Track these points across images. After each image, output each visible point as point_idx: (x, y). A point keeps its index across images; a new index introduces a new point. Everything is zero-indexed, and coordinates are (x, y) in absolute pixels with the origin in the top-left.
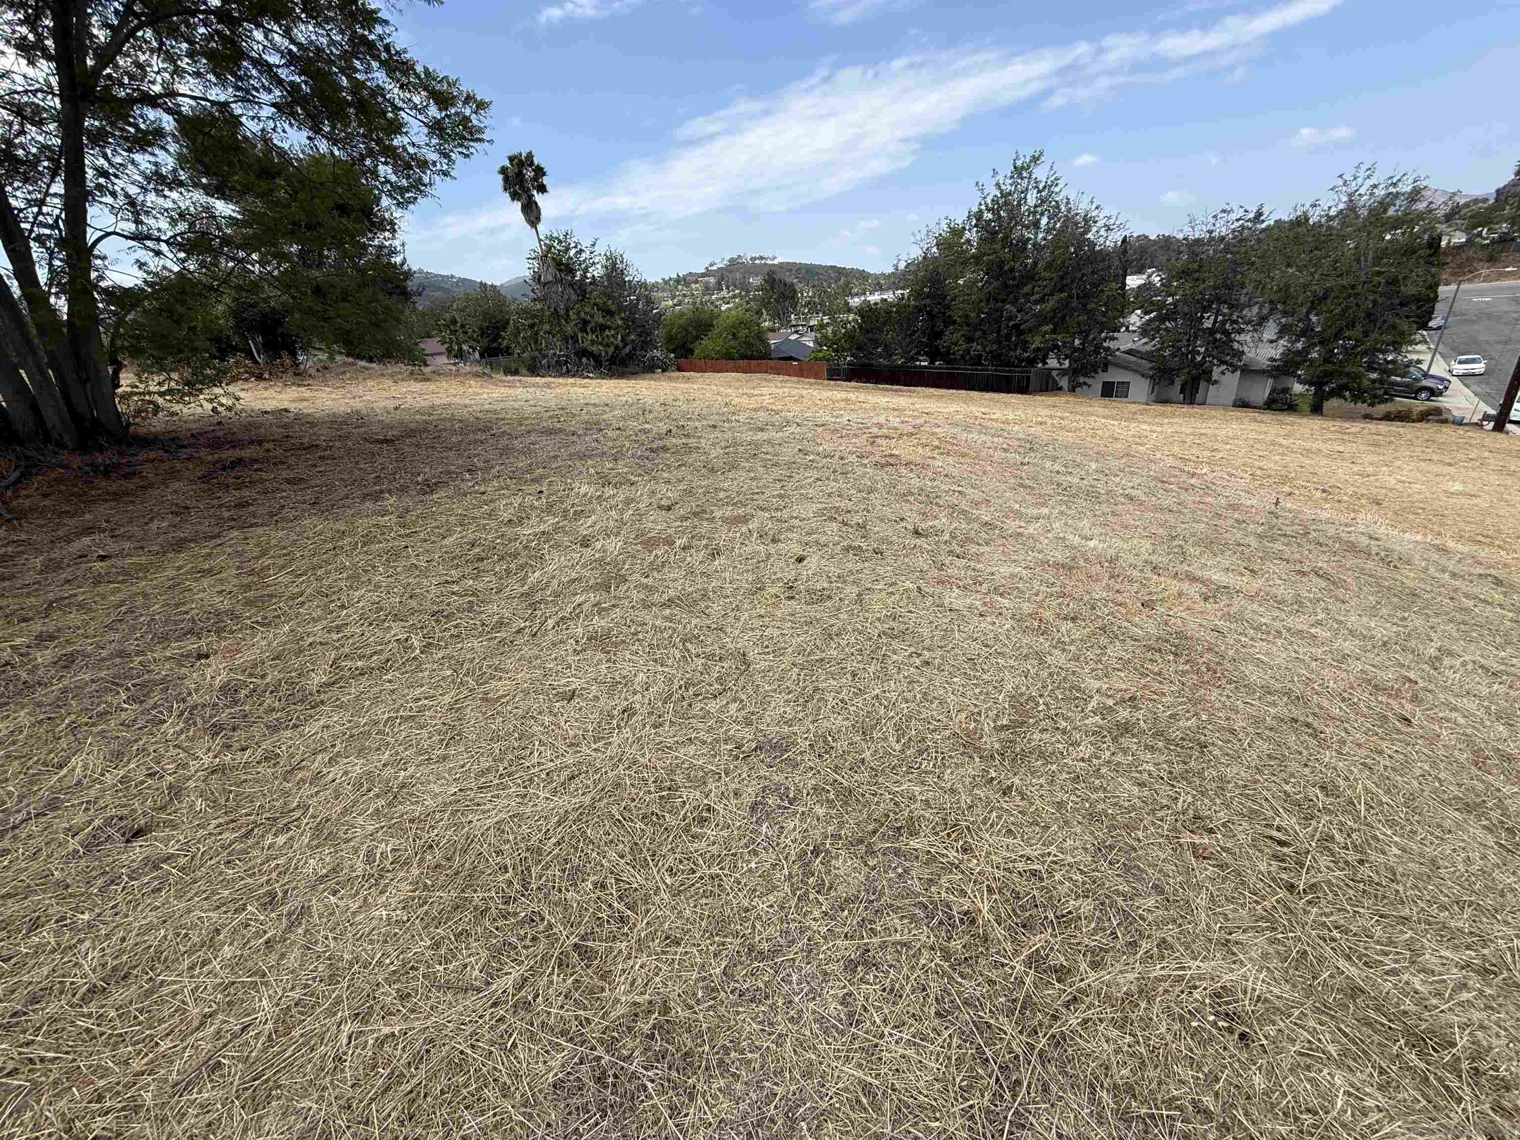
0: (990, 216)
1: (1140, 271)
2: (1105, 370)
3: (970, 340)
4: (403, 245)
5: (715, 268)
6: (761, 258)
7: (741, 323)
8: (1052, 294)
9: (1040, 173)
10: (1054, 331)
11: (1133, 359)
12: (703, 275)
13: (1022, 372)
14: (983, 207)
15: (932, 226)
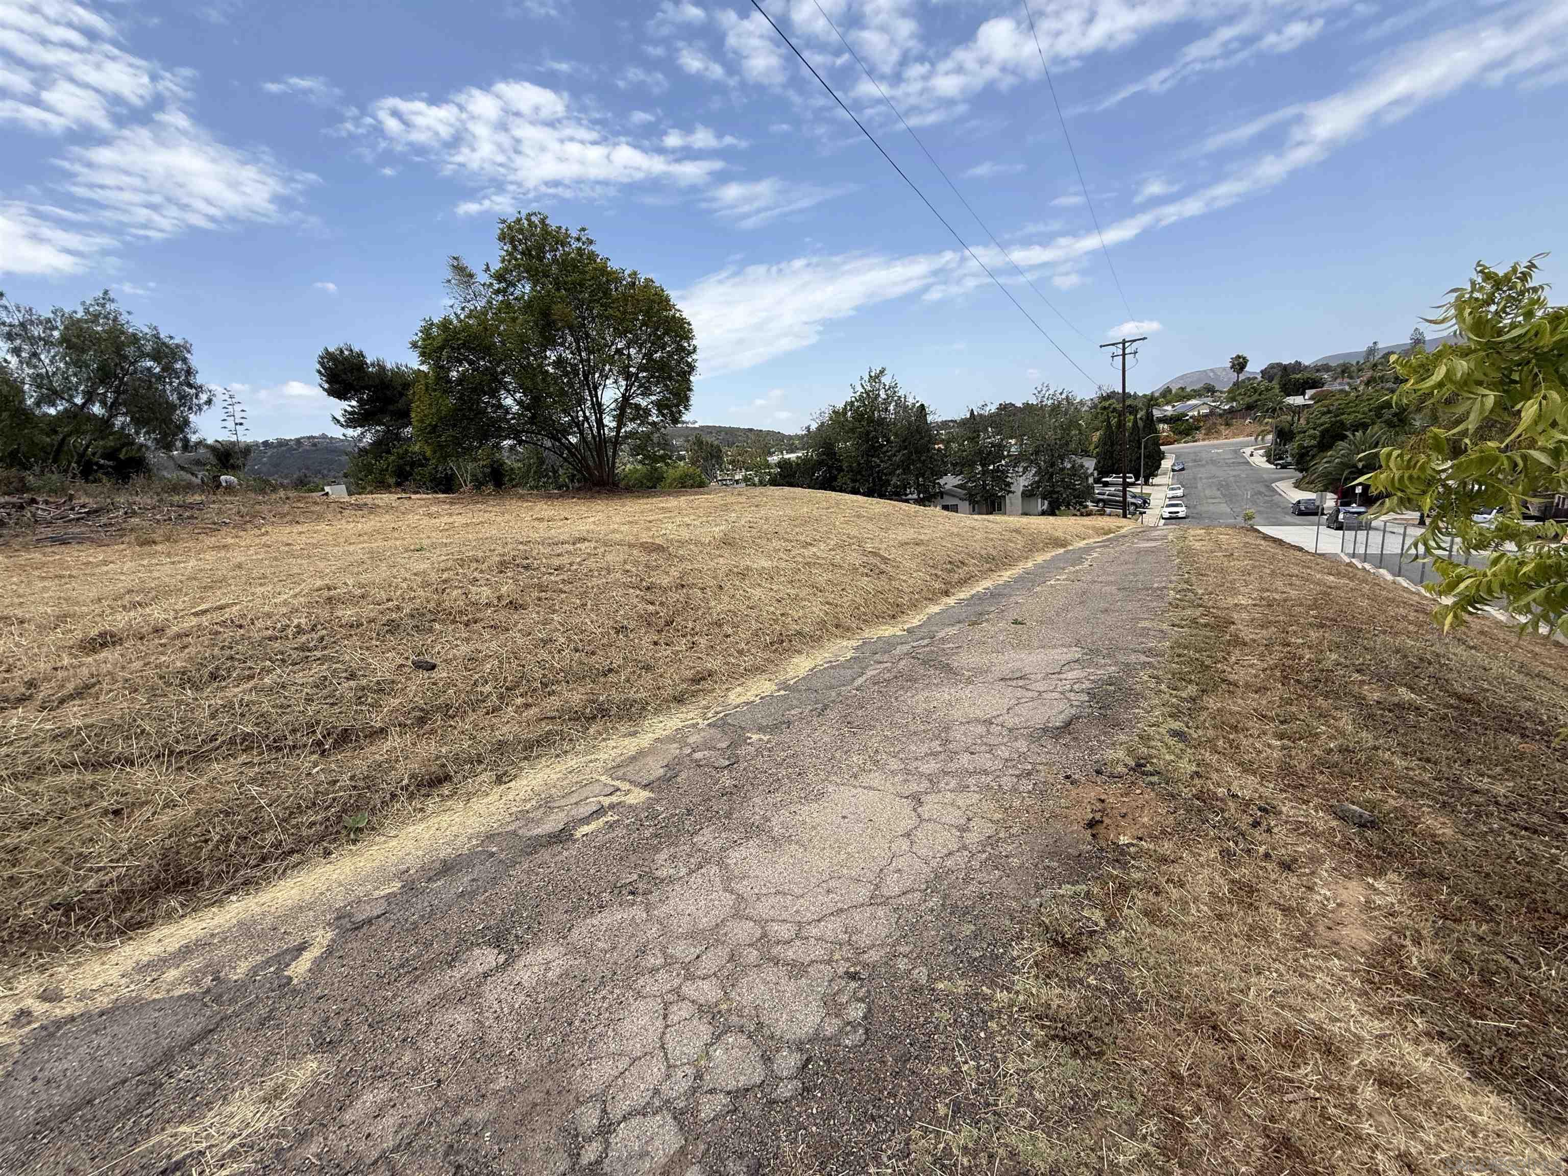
0: (859, 404)
2: (942, 498)
9: (886, 380)
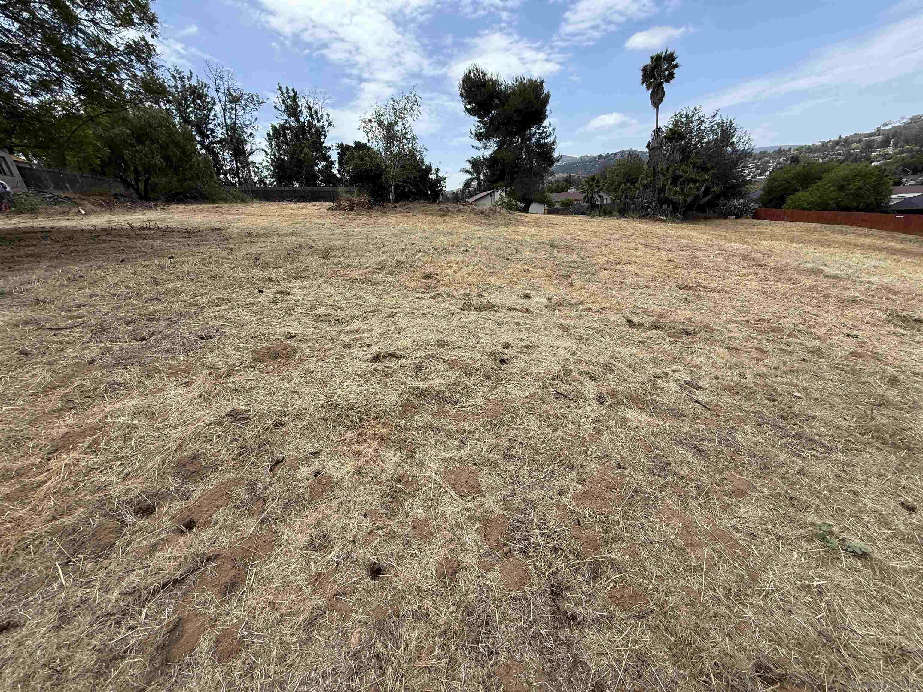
5: (889, 127)
7: (857, 175)
12: (871, 135)
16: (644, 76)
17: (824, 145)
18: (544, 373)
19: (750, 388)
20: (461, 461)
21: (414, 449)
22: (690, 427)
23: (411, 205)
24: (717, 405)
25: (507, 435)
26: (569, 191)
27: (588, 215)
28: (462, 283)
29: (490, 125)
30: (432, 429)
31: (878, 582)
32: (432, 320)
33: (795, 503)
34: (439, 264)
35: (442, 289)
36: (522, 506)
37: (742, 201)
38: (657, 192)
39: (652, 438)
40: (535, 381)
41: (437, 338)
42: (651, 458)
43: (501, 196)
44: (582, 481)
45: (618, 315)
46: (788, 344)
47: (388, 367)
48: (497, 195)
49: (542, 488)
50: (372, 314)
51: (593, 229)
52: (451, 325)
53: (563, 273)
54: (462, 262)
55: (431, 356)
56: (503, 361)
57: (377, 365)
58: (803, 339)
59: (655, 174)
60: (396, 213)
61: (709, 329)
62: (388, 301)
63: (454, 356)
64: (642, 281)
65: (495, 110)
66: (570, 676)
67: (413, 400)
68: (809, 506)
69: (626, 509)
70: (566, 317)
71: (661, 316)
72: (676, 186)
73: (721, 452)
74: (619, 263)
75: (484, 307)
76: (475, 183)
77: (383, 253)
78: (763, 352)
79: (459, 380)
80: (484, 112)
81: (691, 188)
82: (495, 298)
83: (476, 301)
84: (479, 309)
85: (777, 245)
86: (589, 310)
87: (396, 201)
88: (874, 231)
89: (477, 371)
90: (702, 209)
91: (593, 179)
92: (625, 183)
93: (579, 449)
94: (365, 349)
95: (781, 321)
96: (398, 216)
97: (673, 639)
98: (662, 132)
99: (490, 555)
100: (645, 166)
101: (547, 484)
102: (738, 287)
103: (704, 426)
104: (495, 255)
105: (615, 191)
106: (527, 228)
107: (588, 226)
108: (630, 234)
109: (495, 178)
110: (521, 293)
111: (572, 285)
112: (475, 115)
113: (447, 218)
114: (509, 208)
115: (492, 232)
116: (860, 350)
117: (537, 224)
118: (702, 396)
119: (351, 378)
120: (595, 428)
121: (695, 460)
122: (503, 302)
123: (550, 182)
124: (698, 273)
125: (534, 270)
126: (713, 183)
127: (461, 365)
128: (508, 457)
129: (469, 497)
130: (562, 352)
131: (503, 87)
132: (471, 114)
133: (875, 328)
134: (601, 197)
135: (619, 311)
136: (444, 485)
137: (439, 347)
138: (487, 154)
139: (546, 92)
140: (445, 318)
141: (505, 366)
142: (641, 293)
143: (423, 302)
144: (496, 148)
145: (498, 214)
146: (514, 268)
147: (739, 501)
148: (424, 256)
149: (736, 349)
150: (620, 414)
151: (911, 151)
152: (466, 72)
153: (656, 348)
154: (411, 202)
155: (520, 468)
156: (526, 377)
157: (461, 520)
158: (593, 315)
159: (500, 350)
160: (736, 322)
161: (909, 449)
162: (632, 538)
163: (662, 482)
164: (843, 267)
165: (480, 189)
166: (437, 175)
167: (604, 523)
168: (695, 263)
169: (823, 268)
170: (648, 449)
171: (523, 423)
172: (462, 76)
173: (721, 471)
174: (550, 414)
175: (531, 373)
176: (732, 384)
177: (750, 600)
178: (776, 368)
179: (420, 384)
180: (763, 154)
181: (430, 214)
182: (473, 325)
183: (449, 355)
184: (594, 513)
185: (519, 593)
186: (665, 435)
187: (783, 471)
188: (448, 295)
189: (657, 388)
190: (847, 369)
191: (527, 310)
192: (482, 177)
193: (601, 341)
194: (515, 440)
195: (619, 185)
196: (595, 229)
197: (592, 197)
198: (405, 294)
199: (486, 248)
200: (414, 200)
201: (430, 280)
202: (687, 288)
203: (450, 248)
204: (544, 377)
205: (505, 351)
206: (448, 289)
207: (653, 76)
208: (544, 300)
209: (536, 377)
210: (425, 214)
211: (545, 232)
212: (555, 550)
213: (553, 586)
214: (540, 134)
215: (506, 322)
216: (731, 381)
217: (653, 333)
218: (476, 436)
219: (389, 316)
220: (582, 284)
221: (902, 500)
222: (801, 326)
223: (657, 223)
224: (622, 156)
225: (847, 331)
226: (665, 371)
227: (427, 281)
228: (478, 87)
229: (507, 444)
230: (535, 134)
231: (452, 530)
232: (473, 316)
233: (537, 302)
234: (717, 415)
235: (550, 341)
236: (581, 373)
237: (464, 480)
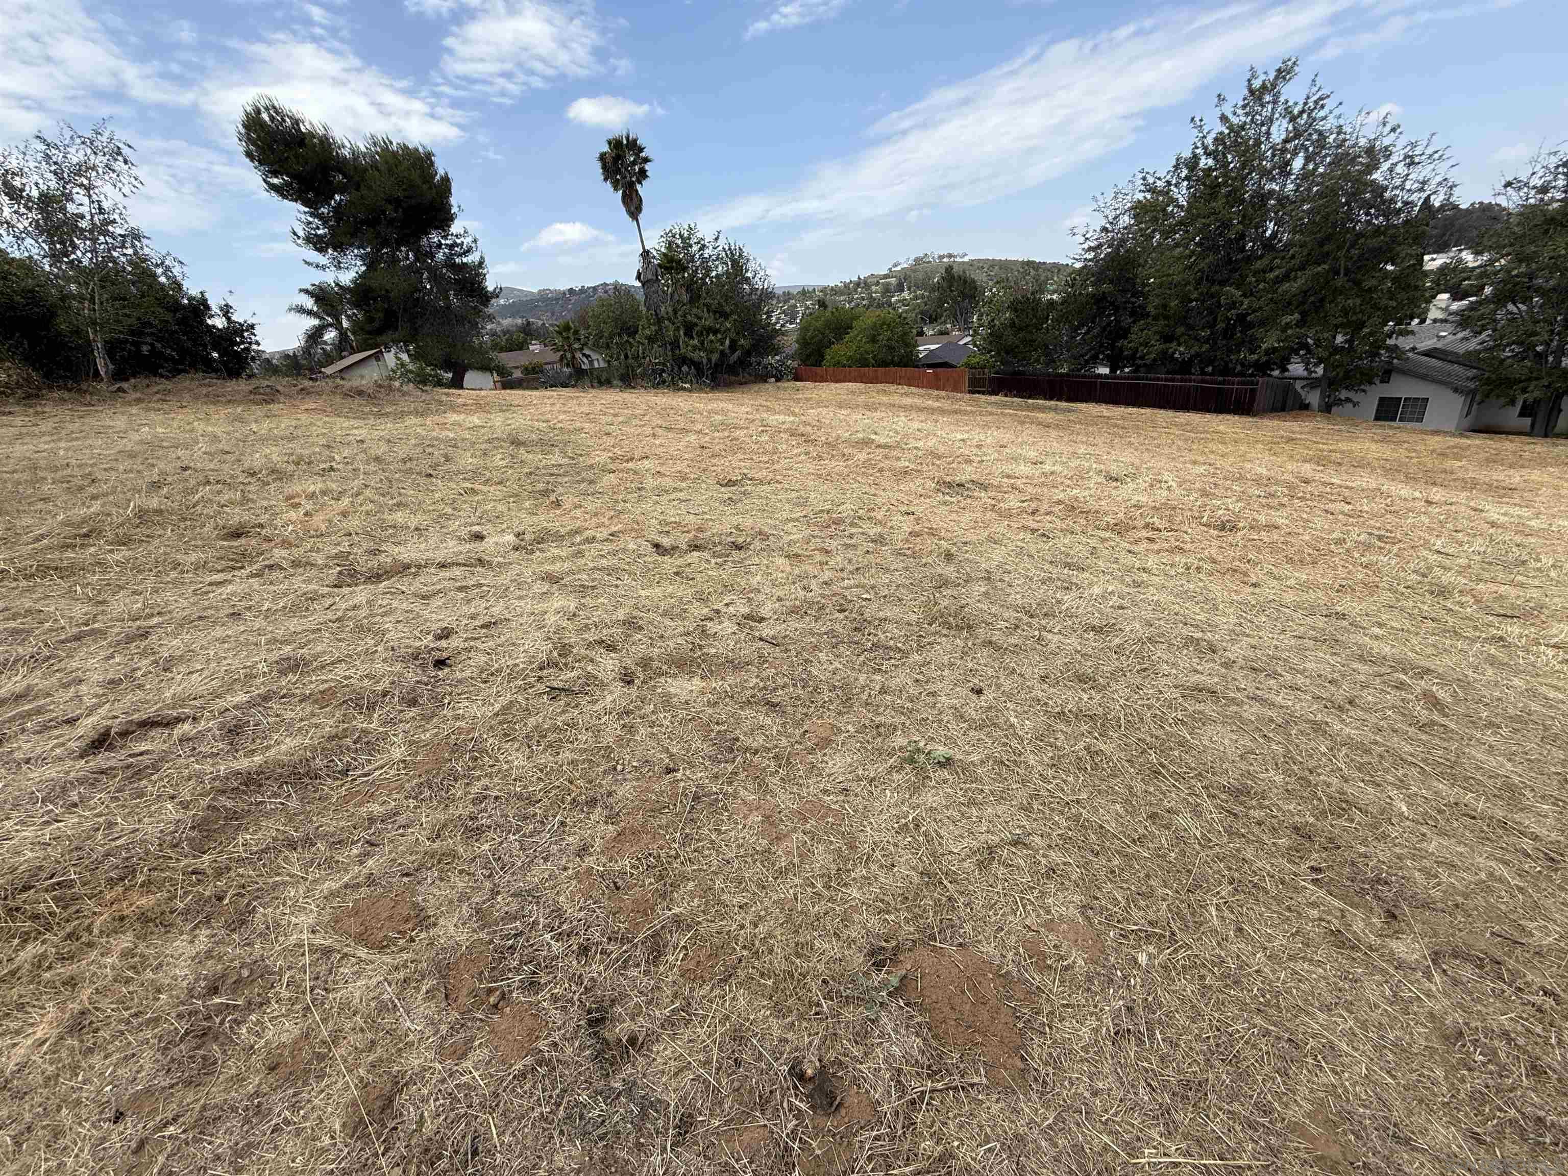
0: (1210, 162)
1: (1441, 249)
2: (1385, 379)
3: (1167, 338)
4: (475, 241)
5: (899, 268)
6: (950, 256)
7: (884, 323)
8: (1302, 268)
9: (1294, 93)
10: (1301, 323)
11: (1434, 362)
12: (886, 276)
13: (1243, 383)
14: (1200, 151)
15: (1122, 185)
16: (604, 167)
17: (846, 286)
18: (524, 663)
19: (818, 603)
20: (371, 880)
21: (248, 905)
22: (757, 676)
23: (168, 385)
24: (786, 636)
25: (466, 794)
26: (531, 347)
27: (573, 386)
28: (329, 534)
29: (338, 222)
30: (292, 845)
31: (962, 786)
32: (259, 623)
33: (882, 730)
34: (265, 503)
35: (279, 554)
36: (514, 907)
37: (777, 358)
38: (669, 348)
39: (710, 711)
40: (509, 682)
41: (274, 656)
42: (711, 740)
43: (398, 359)
44: (611, 819)
45: (639, 540)
46: (851, 536)
47: (141, 754)
48: (390, 358)
49: (546, 860)
50: (75, 644)
51: (583, 409)
52: (310, 622)
53: (541, 486)
54: (324, 493)
55: (266, 698)
56: (440, 664)
57: (102, 760)
58: (866, 525)
59: (659, 320)
60: (124, 404)
61: (763, 536)
62: (120, 604)
63: (326, 681)
64: (667, 482)
65: (341, 193)
66: (638, 1138)
67: (229, 804)
68: (895, 728)
69: (687, 831)
70: (554, 560)
71: (700, 530)
72: (692, 337)
73: (798, 698)
74: (632, 459)
75: (386, 572)
76: (330, 335)
77: (94, 497)
78: (827, 552)
79: (342, 726)
80: (316, 195)
81: (712, 341)
82: (408, 552)
83: (365, 564)
84: (376, 577)
85: (826, 414)
86: (591, 540)
87: (119, 375)
88: (913, 389)
89: (385, 696)
90: (732, 370)
91: (567, 328)
92: (620, 335)
93: (601, 769)
94: (56, 732)
95: (840, 509)
96: (134, 410)
97: (770, 983)
98: (654, 257)
99: (462, 1025)
100: (643, 308)
101: (554, 849)
102: (790, 472)
103: (773, 671)
104: (400, 470)
105: (608, 347)
106: (462, 416)
107: (572, 405)
108: (642, 412)
109: (376, 324)
110: (464, 532)
111: (557, 504)
112: (296, 201)
113: (275, 408)
114: (420, 382)
115: (388, 427)
116: (917, 528)
117: (480, 407)
118: (767, 631)
119: (15, 814)
120: (624, 726)
121: (769, 721)
122: (430, 554)
123: (493, 334)
124: (740, 460)
125: (485, 489)
126: (738, 334)
127: (344, 695)
128: (475, 833)
129: (401, 942)
130: (553, 619)
131: (346, 152)
132: (285, 197)
133: (928, 501)
134: (587, 356)
135: (639, 534)
136: (338, 946)
137: (283, 673)
138: (347, 277)
139: (441, 172)
140: (293, 610)
141: (447, 670)
142: (669, 501)
143: (230, 588)
144: (363, 268)
145: (397, 394)
146: (442, 489)
147: (825, 755)
148: (219, 492)
149: (797, 555)
150: (660, 690)
151: (923, 296)
152: (249, 109)
153: (698, 576)
154: (167, 378)
155: (501, 843)
156: (492, 678)
157: (390, 992)
158: (599, 546)
159: (432, 645)
160: (793, 520)
161: (970, 627)
162: (700, 870)
163: (730, 768)
164: (891, 434)
165: (343, 346)
166: (229, 319)
167: (655, 867)
168: (736, 447)
169: (873, 437)
170: (706, 728)
171: (498, 761)
172: (239, 117)
173: (799, 724)
174: (545, 730)
175: (499, 671)
176: (797, 603)
177: (853, 875)
178: (842, 570)
179: (243, 764)
180: (787, 296)
181: (229, 401)
182: (364, 612)
183: (314, 683)
184: (638, 859)
185: (529, 1060)
186: (727, 700)
187: (864, 697)
188: (296, 564)
189: (707, 636)
190: (908, 552)
191: (479, 560)
192: (345, 324)
193: (617, 586)
194: (485, 798)
195: (611, 337)
196: (585, 409)
197: (573, 357)
198: (174, 582)
199: (377, 459)
200: (175, 372)
201: (243, 541)
202: (731, 483)
203: (291, 467)
204: (523, 670)
205: (444, 643)
206: (294, 550)
207: (618, 171)
208: (510, 538)
209: (510, 674)
210: (214, 403)
211: (498, 420)
212: (584, 950)
213: (589, 1012)
214: (451, 247)
215: (439, 591)
216: (796, 599)
217: (692, 557)
218: (401, 820)
219: (130, 639)
220: (576, 500)
221: (971, 684)
222: (861, 511)
223: (680, 393)
224: (606, 292)
225: (904, 508)
226: (715, 607)
227: (235, 544)
228: (287, 144)
229: (471, 808)
230: (439, 246)
231: (372, 1023)
232: (361, 594)
233: (497, 544)
234: (787, 650)
235: (528, 605)
236: (590, 646)
237: (385, 915)
